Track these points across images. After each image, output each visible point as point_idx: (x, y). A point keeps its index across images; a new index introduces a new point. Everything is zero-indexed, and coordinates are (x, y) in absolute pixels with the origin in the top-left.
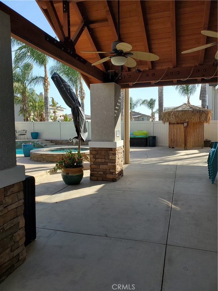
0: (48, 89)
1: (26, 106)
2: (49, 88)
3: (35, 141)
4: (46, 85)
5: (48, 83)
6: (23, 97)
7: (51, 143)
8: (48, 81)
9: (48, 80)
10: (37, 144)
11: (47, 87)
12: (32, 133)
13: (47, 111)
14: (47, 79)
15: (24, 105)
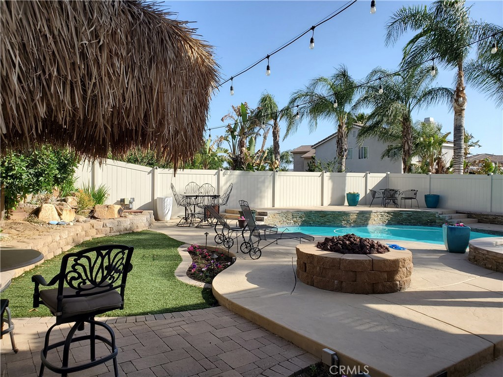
0: (464, 110)
1: (408, 144)
2: (465, 108)
3: (437, 213)
4: (460, 103)
5: (464, 98)
6: (404, 129)
7: (468, 217)
8: (464, 94)
9: (465, 91)
10: (442, 220)
11: (461, 105)
12: (426, 197)
13: (460, 153)
14: (463, 90)
15: (406, 143)
